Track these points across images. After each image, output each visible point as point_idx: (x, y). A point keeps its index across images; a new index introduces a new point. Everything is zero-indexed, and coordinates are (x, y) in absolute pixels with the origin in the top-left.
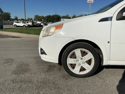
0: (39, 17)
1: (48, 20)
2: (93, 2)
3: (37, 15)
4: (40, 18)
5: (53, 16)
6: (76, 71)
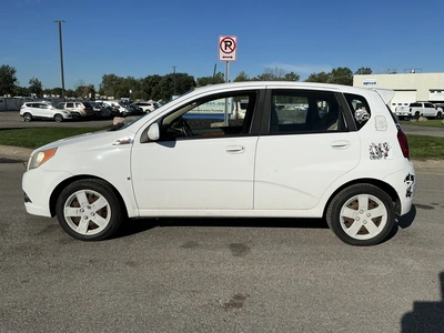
0: (120, 81)
1: (149, 92)
2: (234, 59)
3: (113, 76)
4: (122, 87)
5: (169, 78)
6: (82, 229)
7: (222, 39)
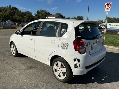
2: (110, 10)
7: (106, 4)
